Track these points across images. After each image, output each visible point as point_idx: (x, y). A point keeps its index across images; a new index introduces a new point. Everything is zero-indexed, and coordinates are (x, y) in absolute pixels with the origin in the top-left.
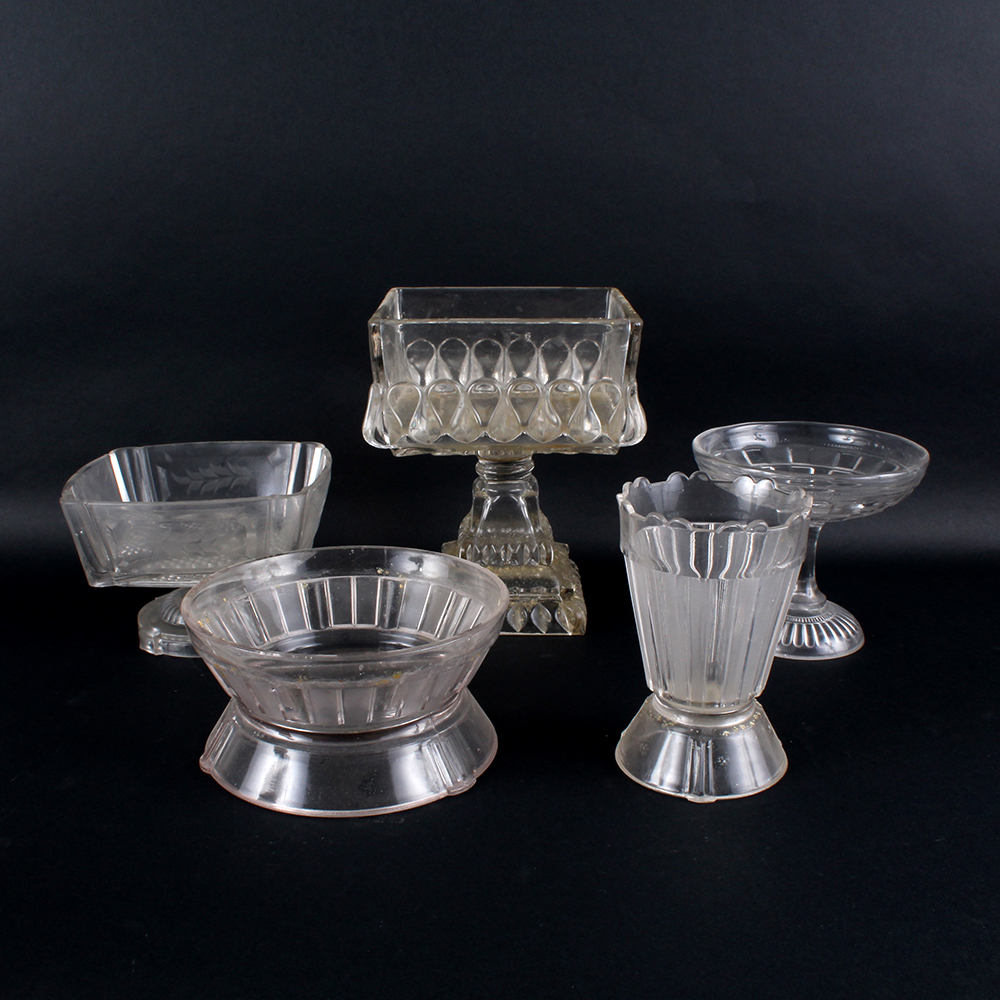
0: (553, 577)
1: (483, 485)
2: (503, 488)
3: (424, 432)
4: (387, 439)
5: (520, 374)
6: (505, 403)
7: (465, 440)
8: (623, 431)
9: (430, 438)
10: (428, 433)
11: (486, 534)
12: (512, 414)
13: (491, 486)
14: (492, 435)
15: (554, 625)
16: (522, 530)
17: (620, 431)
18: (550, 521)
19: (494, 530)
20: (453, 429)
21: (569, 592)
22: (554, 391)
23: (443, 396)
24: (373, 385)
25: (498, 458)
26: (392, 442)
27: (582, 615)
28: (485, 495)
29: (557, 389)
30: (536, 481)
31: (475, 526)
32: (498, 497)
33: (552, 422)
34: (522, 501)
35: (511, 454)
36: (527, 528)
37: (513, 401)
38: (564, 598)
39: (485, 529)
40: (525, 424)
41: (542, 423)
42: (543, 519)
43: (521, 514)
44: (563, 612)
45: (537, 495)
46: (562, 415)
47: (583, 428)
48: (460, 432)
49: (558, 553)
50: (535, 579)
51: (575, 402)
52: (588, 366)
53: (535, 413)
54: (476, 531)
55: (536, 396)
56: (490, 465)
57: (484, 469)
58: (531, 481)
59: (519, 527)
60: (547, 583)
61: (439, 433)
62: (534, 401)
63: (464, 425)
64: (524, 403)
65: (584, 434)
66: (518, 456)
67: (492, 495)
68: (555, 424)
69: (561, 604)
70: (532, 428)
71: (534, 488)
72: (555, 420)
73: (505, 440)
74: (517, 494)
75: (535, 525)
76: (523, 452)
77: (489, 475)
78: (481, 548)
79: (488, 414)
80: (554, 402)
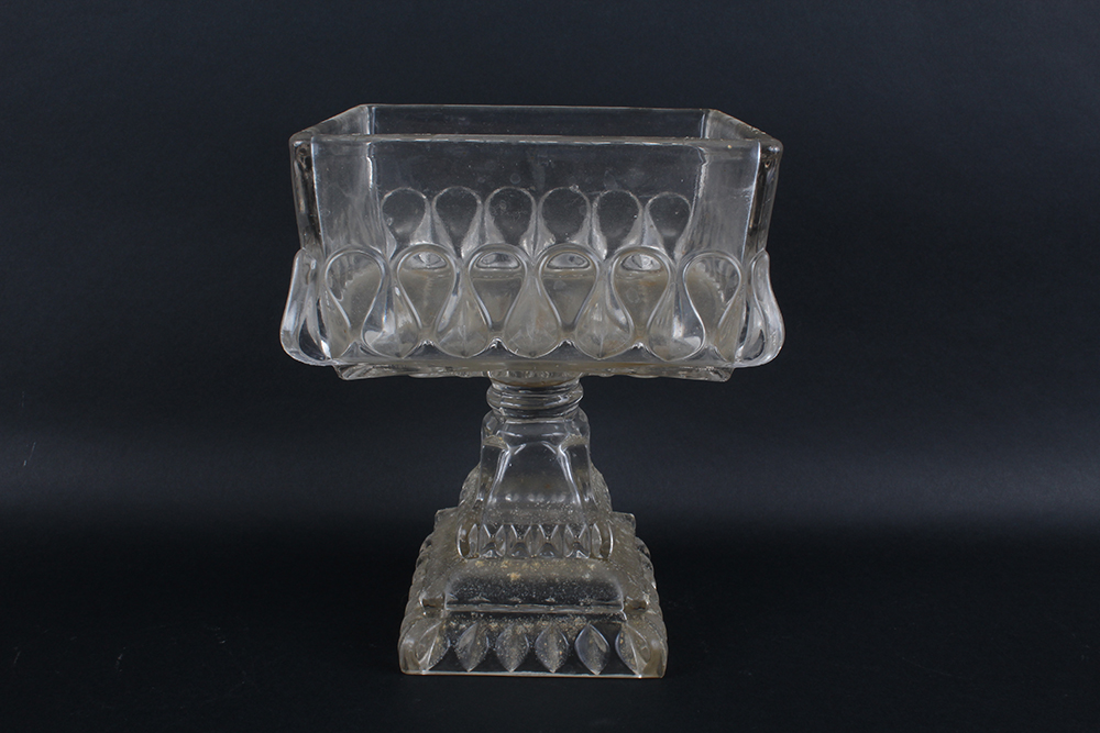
0: (613, 580)
1: (499, 426)
2: (531, 432)
3: (392, 338)
4: (325, 347)
5: (560, 240)
6: (533, 288)
7: (463, 353)
8: (742, 340)
9: (401, 348)
10: (397, 340)
11: (502, 504)
12: (547, 309)
13: (513, 428)
14: (511, 344)
15: (613, 660)
16: (562, 500)
17: (736, 340)
18: (608, 480)
19: (517, 498)
20: (442, 333)
21: (639, 607)
22: (621, 270)
23: (431, 275)
24: (299, 253)
25: (523, 380)
26: (335, 354)
27: (659, 644)
28: (502, 441)
29: (623, 266)
30: (586, 419)
31: (484, 489)
32: (523, 446)
33: (616, 322)
34: (561, 452)
35: (545, 377)
36: (569, 497)
37: (549, 284)
38: (630, 617)
39: (501, 496)
40: (569, 327)
41: (599, 323)
42: (596, 477)
43: (560, 472)
44: (629, 640)
45: (585, 441)
46: (635, 310)
47: (671, 333)
48: (455, 338)
49: (620, 534)
50: (583, 583)
51: (656, 289)
52: (671, 233)
53: (588, 309)
54: (486, 499)
55: (590, 277)
56: (509, 391)
57: (502, 399)
58: (577, 419)
59: (558, 494)
60: (603, 593)
61: (417, 341)
62: (585, 286)
63: (462, 327)
64: (567, 289)
65: (672, 345)
66: (556, 378)
67: (514, 442)
68: (621, 326)
69: (626, 626)
70: (581, 333)
71: (583, 431)
72: (622, 319)
73: (533, 353)
74: (556, 441)
75: (584, 490)
76: (565, 374)
77: (508, 409)
78: (493, 531)
79: (504, 307)
80: (621, 288)
